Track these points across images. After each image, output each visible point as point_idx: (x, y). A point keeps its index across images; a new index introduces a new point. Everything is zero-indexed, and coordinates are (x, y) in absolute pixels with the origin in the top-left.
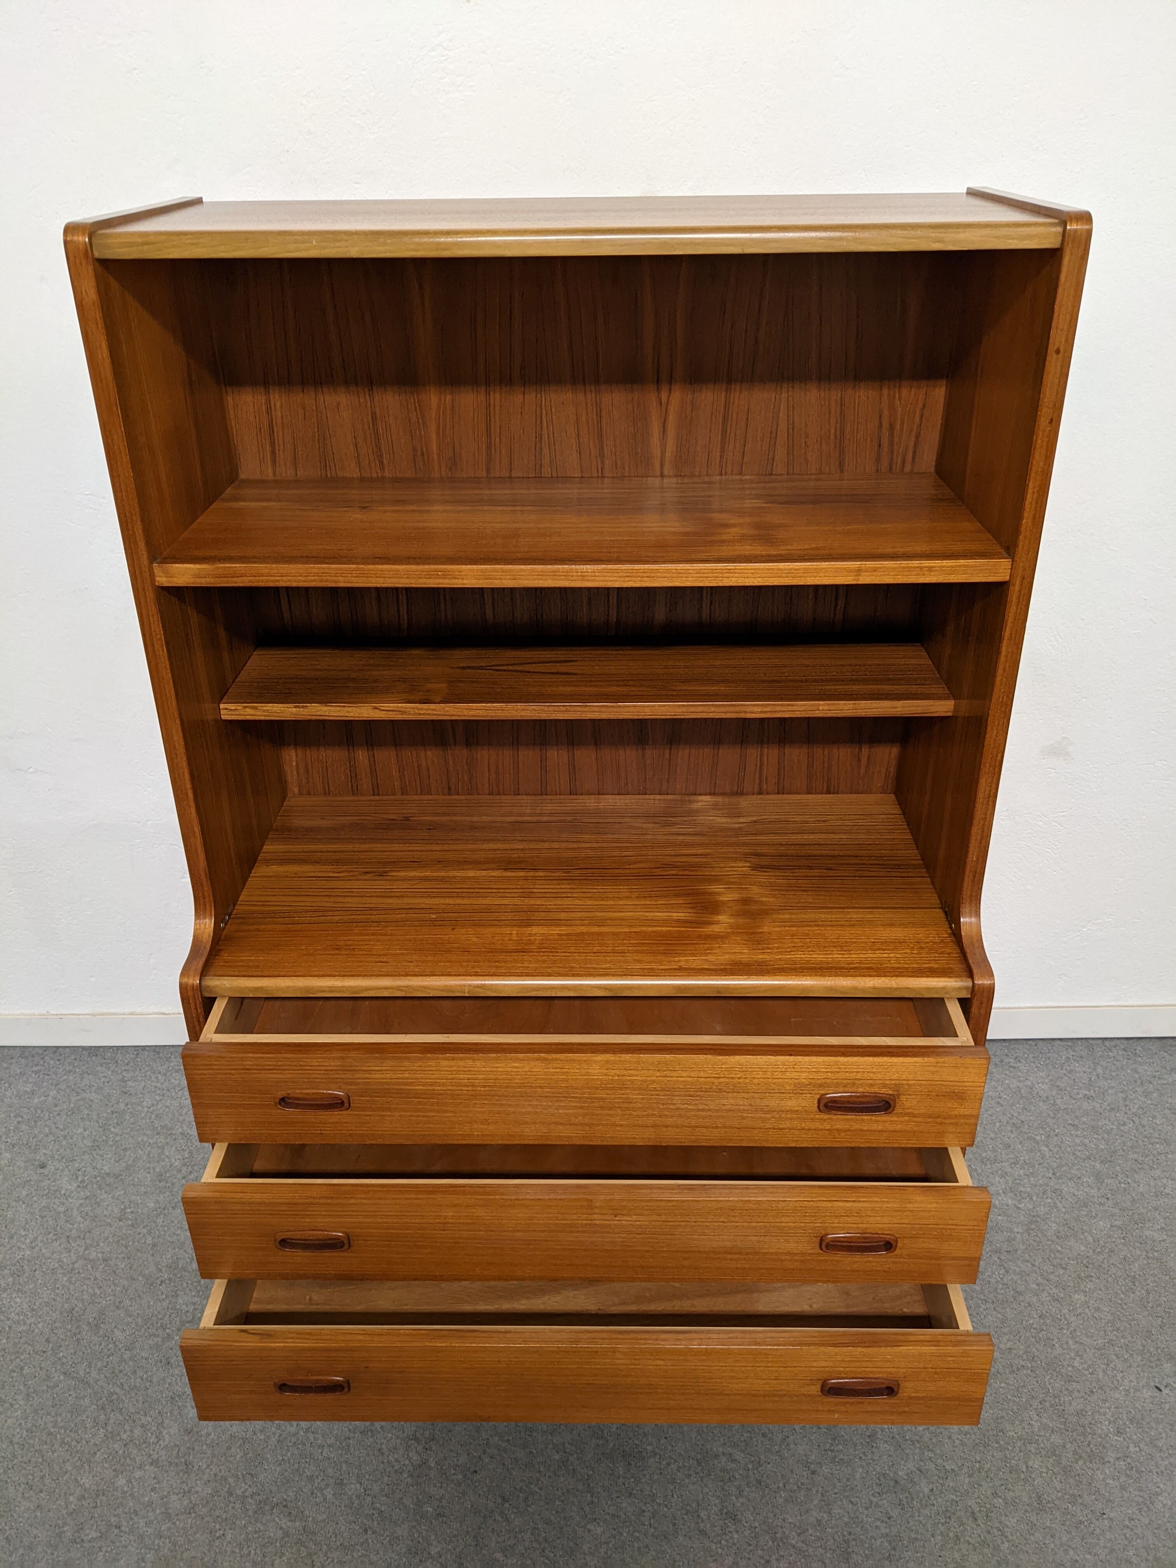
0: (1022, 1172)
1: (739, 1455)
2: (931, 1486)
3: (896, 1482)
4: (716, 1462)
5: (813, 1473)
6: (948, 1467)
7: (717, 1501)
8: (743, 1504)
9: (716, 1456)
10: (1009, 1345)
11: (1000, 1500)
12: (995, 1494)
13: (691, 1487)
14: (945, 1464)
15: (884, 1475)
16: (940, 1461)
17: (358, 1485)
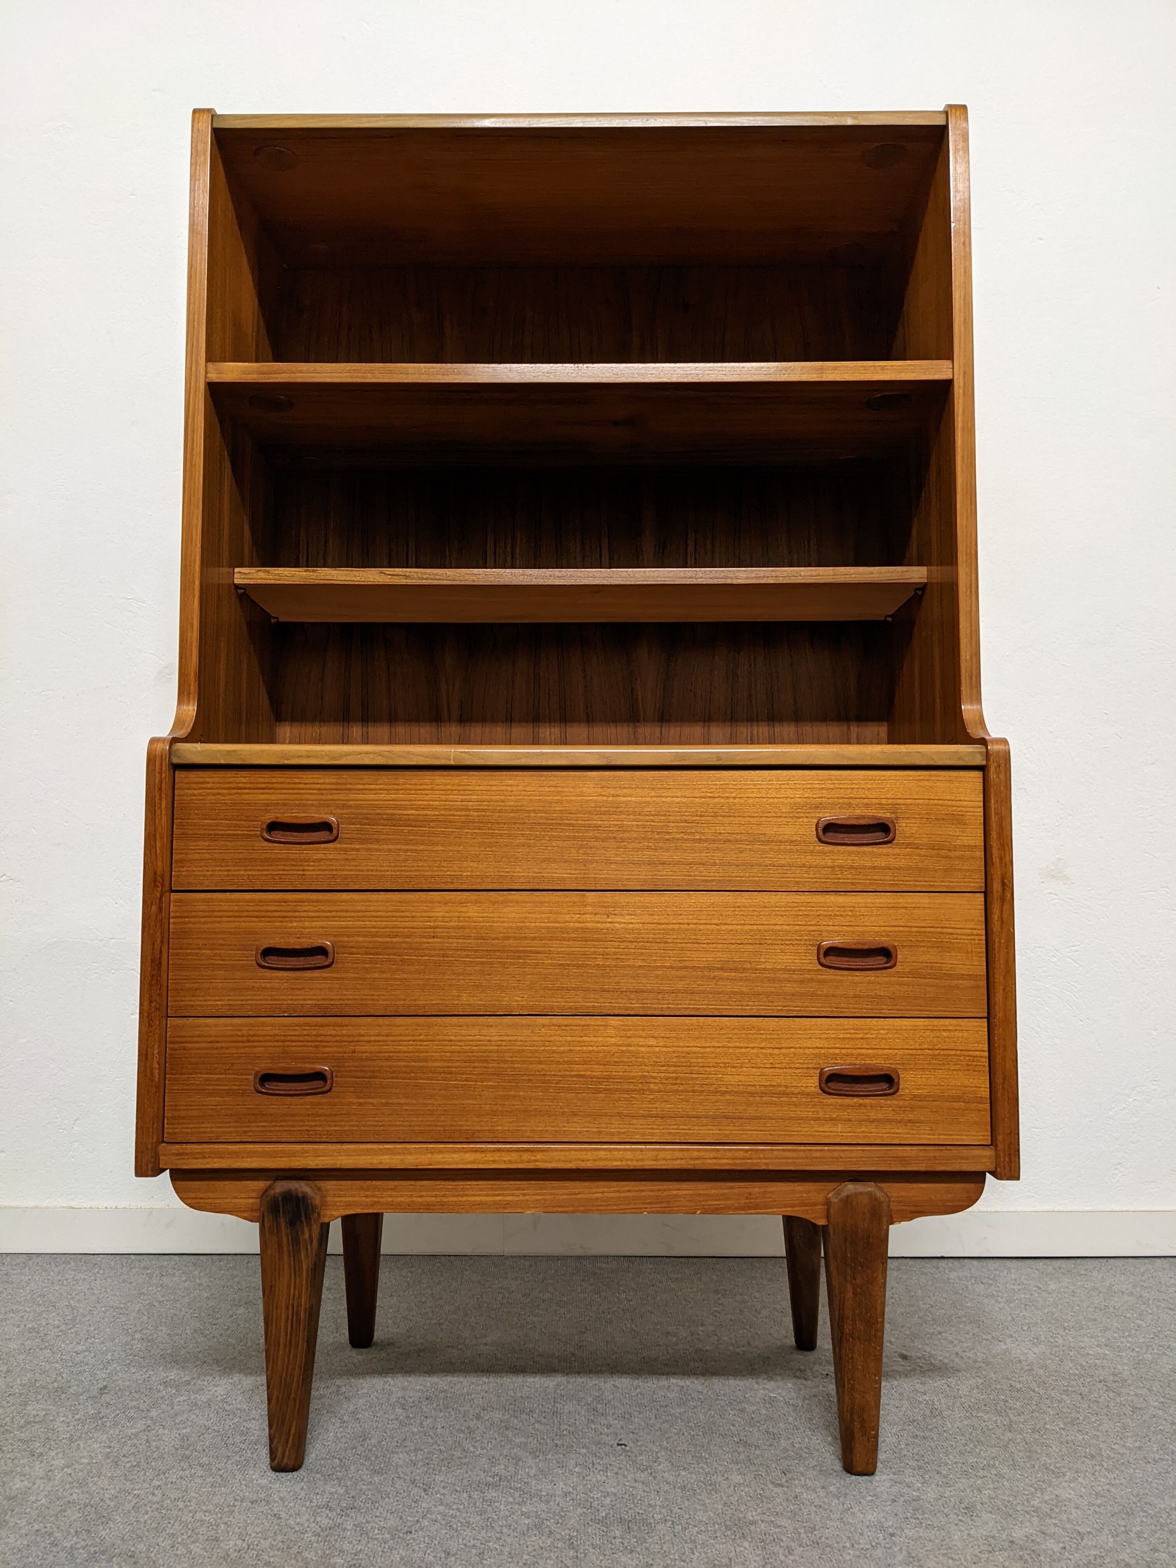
0: (1116, 1335)
1: (784, 1522)
2: (1061, 1545)
3: (1012, 1542)
4: (752, 1528)
5: (892, 1535)
6: (1081, 1530)
7: (758, 1559)
8: (795, 1561)
9: (752, 1523)
10: (1137, 1444)
11: (1164, 1555)
12: (1155, 1550)
13: (717, 1546)
14: (1078, 1528)
15: (993, 1537)
16: (1068, 1526)
17: (239, 1542)
